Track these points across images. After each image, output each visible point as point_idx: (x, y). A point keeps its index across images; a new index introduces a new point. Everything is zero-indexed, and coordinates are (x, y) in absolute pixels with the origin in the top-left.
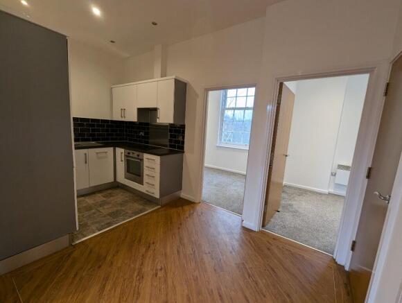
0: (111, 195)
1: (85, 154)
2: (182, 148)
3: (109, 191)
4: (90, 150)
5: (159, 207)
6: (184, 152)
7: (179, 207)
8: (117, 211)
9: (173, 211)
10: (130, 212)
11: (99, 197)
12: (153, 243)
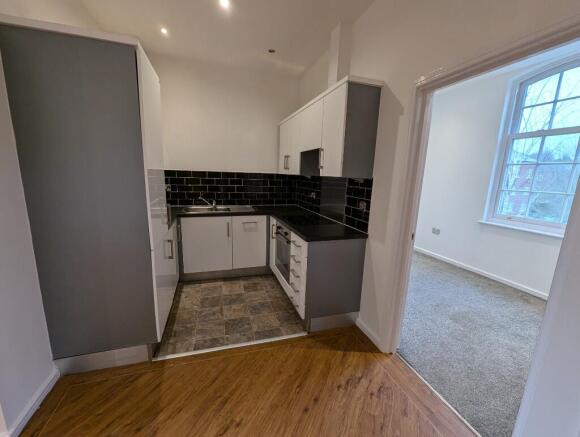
0: (254, 287)
1: (228, 224)
2: (365, 227)
3: (256, 280)
4: (235, 218)
5: (304, 334)
6: (366, 236)
7: (339, 349)
8: (241, 320)
9: (323, 354)
10: (255, 328)
11: (238, 287)
12: (238, 425)
